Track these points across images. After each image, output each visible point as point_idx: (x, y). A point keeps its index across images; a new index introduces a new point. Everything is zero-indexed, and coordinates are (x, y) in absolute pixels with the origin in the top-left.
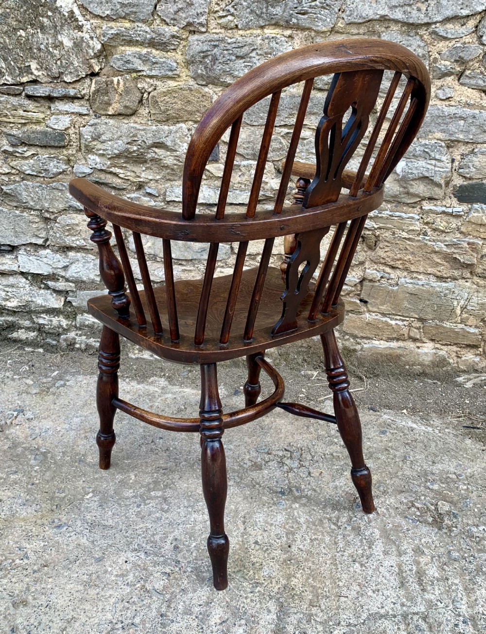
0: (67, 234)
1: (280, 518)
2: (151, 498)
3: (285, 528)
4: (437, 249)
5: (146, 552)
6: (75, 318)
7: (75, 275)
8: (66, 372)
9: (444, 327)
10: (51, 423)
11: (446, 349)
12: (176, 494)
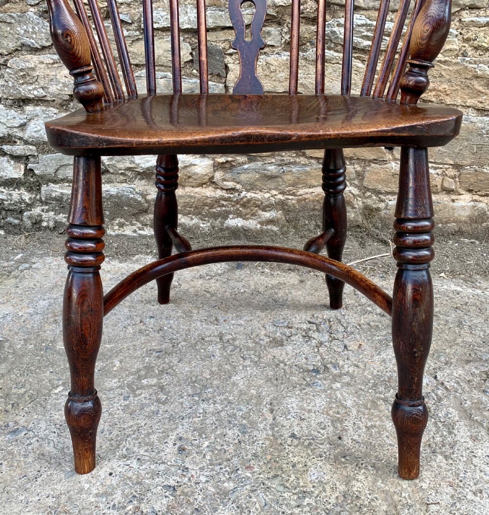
0: (21, 82)
1: (320, 402)
2: (143, 387)
3: (328, 415)
4: (479, 73)
5: (139, 459)
6: (39, 190)
7: (36, 135)
8: (33, 254)
9: (484, 173)
10: (11, 308)
11: (486, 201)
12: (175, 380)
